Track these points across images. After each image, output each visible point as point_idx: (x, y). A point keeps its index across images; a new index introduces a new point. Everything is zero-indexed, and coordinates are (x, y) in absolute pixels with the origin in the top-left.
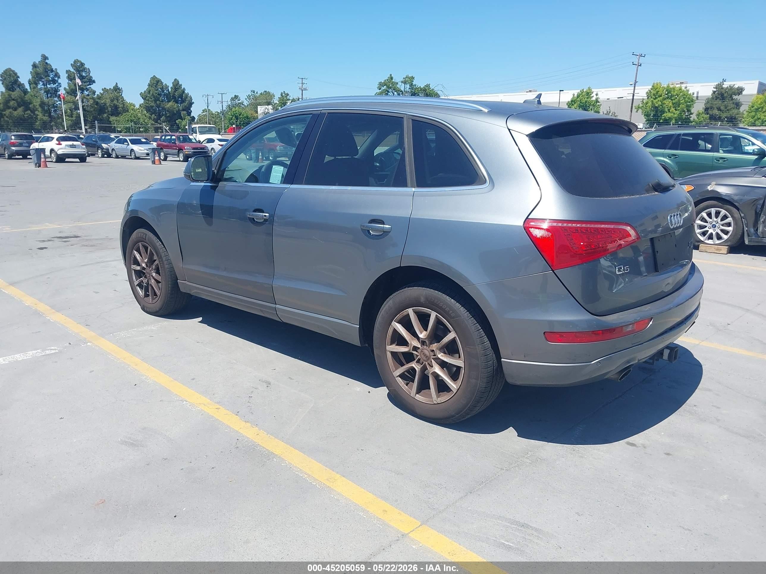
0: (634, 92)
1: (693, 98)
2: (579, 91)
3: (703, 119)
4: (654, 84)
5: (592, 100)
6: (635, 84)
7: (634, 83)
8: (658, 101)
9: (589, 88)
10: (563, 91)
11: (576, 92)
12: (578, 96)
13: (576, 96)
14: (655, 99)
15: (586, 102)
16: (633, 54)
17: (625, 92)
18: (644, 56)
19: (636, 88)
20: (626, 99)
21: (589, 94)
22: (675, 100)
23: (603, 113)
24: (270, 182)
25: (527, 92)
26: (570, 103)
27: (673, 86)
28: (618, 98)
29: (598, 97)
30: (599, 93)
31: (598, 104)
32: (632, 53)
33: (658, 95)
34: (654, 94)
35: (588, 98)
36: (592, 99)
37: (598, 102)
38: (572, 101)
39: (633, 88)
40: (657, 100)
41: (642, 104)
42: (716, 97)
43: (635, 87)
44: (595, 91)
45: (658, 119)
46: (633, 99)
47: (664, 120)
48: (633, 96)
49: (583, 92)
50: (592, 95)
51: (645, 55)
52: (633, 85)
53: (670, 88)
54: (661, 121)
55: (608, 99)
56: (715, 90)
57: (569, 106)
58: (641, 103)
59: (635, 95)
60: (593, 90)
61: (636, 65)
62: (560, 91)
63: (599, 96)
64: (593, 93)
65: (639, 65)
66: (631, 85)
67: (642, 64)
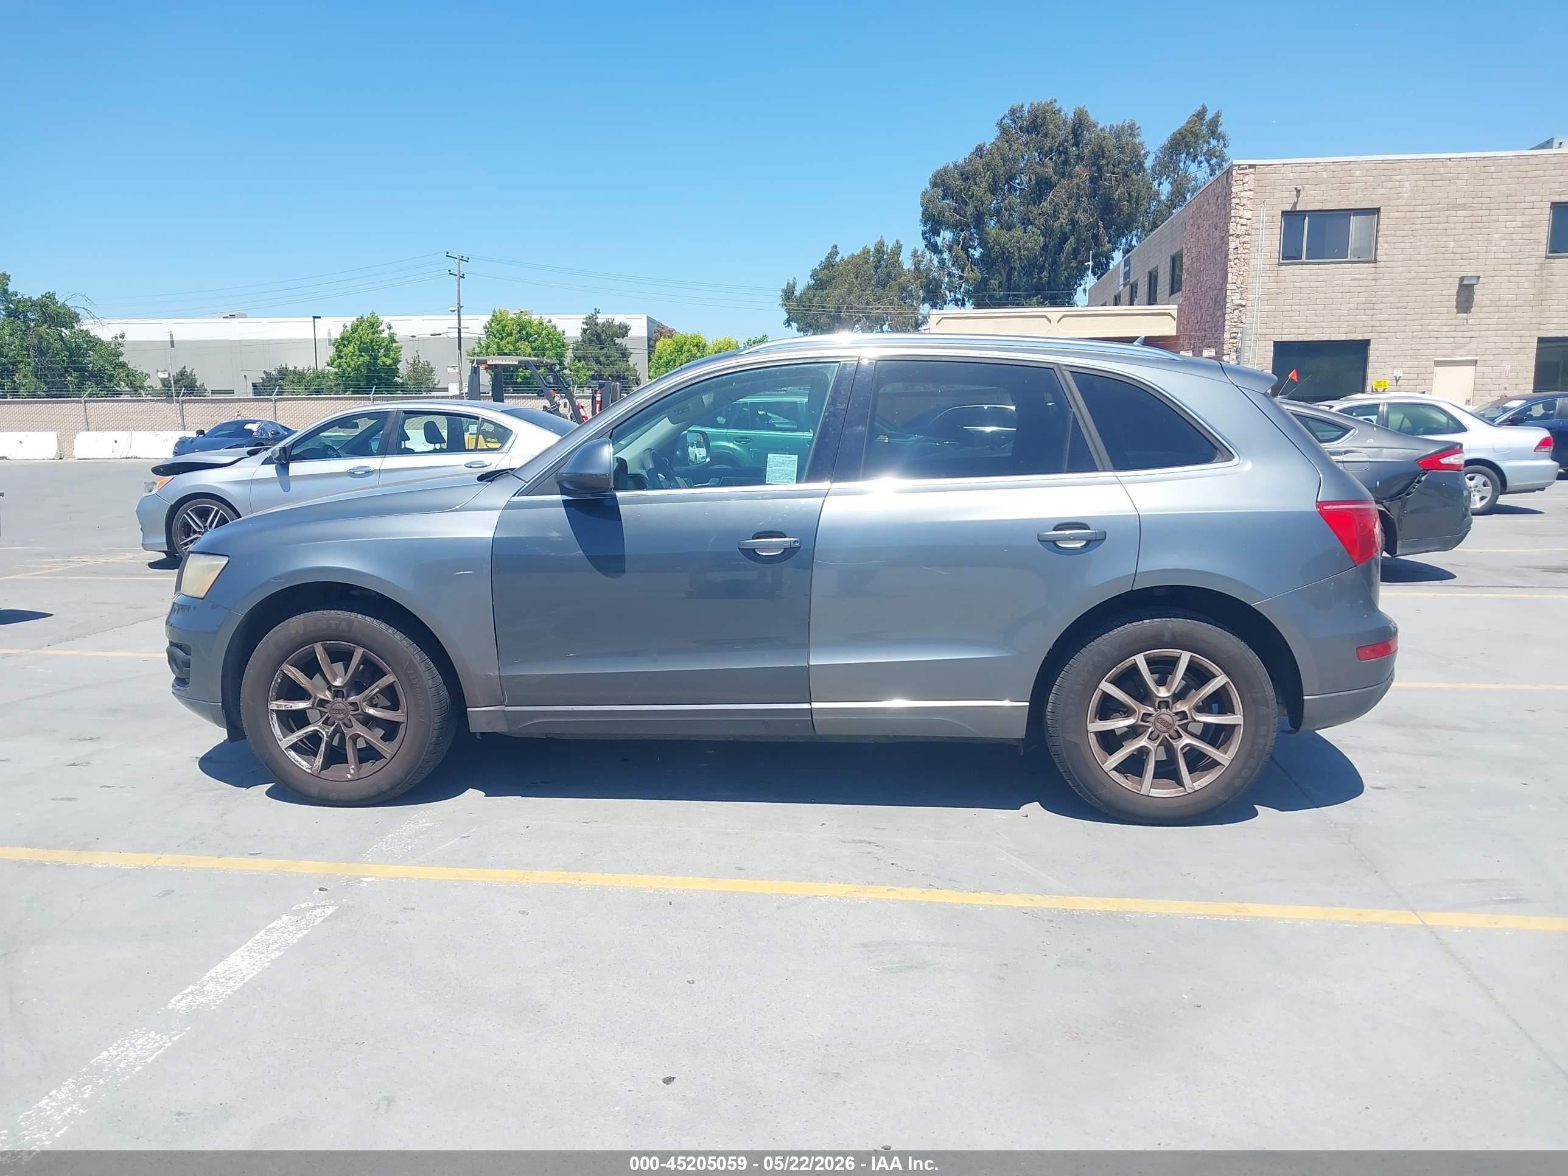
0: (459, 325)
1: (564, 341)
2: (355, 320)
3: (585, 377)
4: (494, 311)
5: (383, 338)
6: (459, 311)
7: (457, 308)
8: (508, 343)
9: (373, 314)
10: (319, 317)
11: (350, 321)
12: (354, 330)
13: (349, 329)
14: (501, 339)
15: (372, 341)
16: (447, 256)
17: (445, 325)
18: (466, 259)
19: (462, 317)
20: (445, 338)
21: (374, 325)
22: (534, 342)
23: (408, 363)
24: (767, 482)
25: (224, 317)
26: (339, 342)
27: (527, 317)
28: (432, 335)
29: (391, 331)
30: (393, 324)
31: (394, 345)
32: (446, 254)
33: (506, 332)
34: (498, 329)
35: (373, 333)
36: (381, 336)
37: (396, 342)
38: (342, 339)
39: (457, 317)
40: (504, 342)
41: (479, 347)
42: (589, 339)
43: (459, 316)
44: (385, 320)
45: (512, 376)
46: (460, 338)
47: (523, 378)
48: (459, 332)
49: (364, 321)
50: (381, 328)
51: (468, 259)
52: (456, 312)
53: (524, 322)
54: (519, 380)
55: (413, 337)
56: (586, 327)
57: (337, 348)
58: (476, 345)
59: (462, 330)
60: (381, 318)
61: (456, 275)
62: (314, 317)
63: (395, 330)
64: (381, 323)
65: (461, 275)
66: (453, 311)
67: (466, 274)
